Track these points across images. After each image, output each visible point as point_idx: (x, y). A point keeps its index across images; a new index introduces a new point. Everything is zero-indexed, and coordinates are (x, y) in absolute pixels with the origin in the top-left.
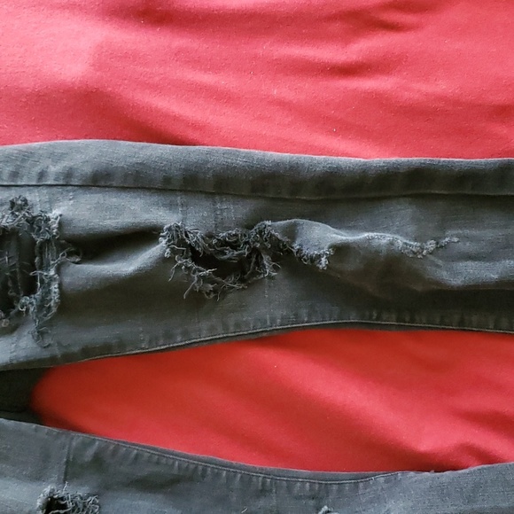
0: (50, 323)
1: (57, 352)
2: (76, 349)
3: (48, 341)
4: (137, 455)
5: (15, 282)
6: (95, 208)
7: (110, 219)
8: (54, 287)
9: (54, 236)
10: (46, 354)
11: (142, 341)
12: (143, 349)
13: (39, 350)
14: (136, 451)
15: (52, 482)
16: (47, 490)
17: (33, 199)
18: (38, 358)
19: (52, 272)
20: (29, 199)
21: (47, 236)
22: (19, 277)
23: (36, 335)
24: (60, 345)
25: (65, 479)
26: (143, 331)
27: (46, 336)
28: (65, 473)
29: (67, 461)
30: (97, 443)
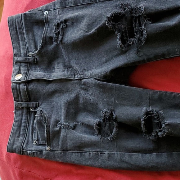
0: (141, 48)
1: (145, 58)
2: (152, 56)
3: (141, 54)
4: (174, 96)
5: (126, 34)
6: (156, 2)
7: (162, 5)
8: (145, 32)
9: (143, 13)
10: (141, 59)
11: (177, 52)
12: (177, 55)
13: (138, 57)
14: (173, 95)
15: (145, 106)
16: (145, 108)
17: (130, 2)
18: (138, 60)
19: (143, 27)
20: (128, 2)
21: (140, 14)
22: (127, 32)
23: (136, 52)
24: (146, 55)
25: (149, 105)
26: (176, 48)
27: (140, 52)
28: (149, 102)
29: (149, 99)
30: (158, 92)
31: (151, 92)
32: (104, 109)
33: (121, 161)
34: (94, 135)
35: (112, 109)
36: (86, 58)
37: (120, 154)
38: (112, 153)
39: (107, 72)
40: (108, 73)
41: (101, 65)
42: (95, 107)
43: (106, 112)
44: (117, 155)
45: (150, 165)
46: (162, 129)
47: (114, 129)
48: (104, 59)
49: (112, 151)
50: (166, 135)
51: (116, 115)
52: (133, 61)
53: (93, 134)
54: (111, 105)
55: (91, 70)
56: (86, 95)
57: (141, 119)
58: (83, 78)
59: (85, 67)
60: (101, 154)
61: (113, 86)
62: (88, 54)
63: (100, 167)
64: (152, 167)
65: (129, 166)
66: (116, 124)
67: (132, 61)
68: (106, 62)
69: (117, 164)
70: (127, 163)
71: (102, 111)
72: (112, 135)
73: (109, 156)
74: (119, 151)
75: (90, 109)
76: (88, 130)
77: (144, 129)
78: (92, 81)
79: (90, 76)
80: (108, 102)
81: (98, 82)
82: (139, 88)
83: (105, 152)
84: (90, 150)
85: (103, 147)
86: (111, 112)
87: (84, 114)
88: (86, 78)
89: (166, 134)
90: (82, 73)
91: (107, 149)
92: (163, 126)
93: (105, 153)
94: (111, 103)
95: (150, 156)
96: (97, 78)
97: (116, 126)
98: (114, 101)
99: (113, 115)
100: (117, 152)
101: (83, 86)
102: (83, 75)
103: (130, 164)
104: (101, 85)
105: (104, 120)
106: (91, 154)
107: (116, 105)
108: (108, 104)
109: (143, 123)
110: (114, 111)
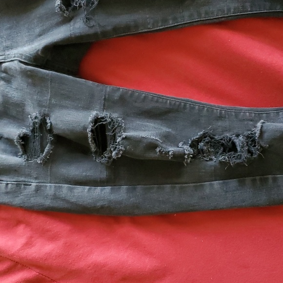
1: (99, 30)
3: (92, 23)
4: (145, 97)
10: (92, 31)
11: (149, 24)
12: (149, 28)
13: (87, 29)
14: (144, 95)
16: (95, 113)
18: (87, 34)
23: (85, 20)
24: (100, 26)
25: (104, 109)
26: (149, 17)
27: (91, 21)
28: (104, 105)
29: (105, 99)
30: (121, 90)
31: (109, 88)
32: (33, 113)
33: (55, 197)
34: (17, 156)
35: (46, 112)
36: (10, 28)
37: (55, 187)
38: (42, 184)
39: (39, 50)
40: (40, 53)
41: (31, 41)
42: (20, 109)
43: (36, 118)
44: (50, 188)
45: (99, 204)
46: (116, 145)
47: (48, 146)
48: (38, 30)
49: (42, 181)
50: (122, 155)
51: (51, 123)
52: (79, 34)
53: (16, 154)
54: (44, 106)
55: (16, 47)
56: (7, 90)
57: (87, 130)
58: (3, 61)
59: (9, 43)
60: (26, 186)
61: (48, 75)
62: (15, 22)
63: (21, 207)
64: (102, 207)
65: (66, 206)
66: (50, 138)
67: (77, 35)
68: (40, 36)
69: (48, 203)
70: (64, 200)
71: (29, 116)
72: (43, 155)
73: (38, 189)
74: (54, 182)
75: (14, 113)
76: (9, 149)
77: (93, 147)
78: (16, 65)
79: (14, 57)
80: (40, 101)
81: (24, 66)
82: (91, 82)
83: (32, 182)
84: (8, 180)
85: (29, 175)
86: (44, 118)
87: (5, 121)
88: (8, 60)
89: (121, 152)
90: (3, 53)
91: (36, 178)
92: (118, 141)
93: (30, 185)
94: (44, 103)
95: (102, 190)
96: (23, 60)
97: (51, 141)
98: (50, 100)
99: (47, 123)
100: (50, 183)
101: (3, 75)
102: (4, 56)
103: (68, 202)
104: (29, 73)
105: (33, 131)
106: (10, 186)
107: (51, 107)
108: (40, 105)
109: (90, 135)
110: (48, 115)
